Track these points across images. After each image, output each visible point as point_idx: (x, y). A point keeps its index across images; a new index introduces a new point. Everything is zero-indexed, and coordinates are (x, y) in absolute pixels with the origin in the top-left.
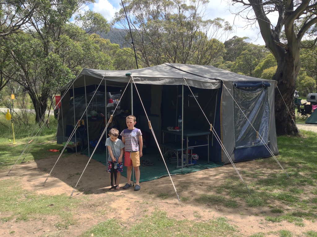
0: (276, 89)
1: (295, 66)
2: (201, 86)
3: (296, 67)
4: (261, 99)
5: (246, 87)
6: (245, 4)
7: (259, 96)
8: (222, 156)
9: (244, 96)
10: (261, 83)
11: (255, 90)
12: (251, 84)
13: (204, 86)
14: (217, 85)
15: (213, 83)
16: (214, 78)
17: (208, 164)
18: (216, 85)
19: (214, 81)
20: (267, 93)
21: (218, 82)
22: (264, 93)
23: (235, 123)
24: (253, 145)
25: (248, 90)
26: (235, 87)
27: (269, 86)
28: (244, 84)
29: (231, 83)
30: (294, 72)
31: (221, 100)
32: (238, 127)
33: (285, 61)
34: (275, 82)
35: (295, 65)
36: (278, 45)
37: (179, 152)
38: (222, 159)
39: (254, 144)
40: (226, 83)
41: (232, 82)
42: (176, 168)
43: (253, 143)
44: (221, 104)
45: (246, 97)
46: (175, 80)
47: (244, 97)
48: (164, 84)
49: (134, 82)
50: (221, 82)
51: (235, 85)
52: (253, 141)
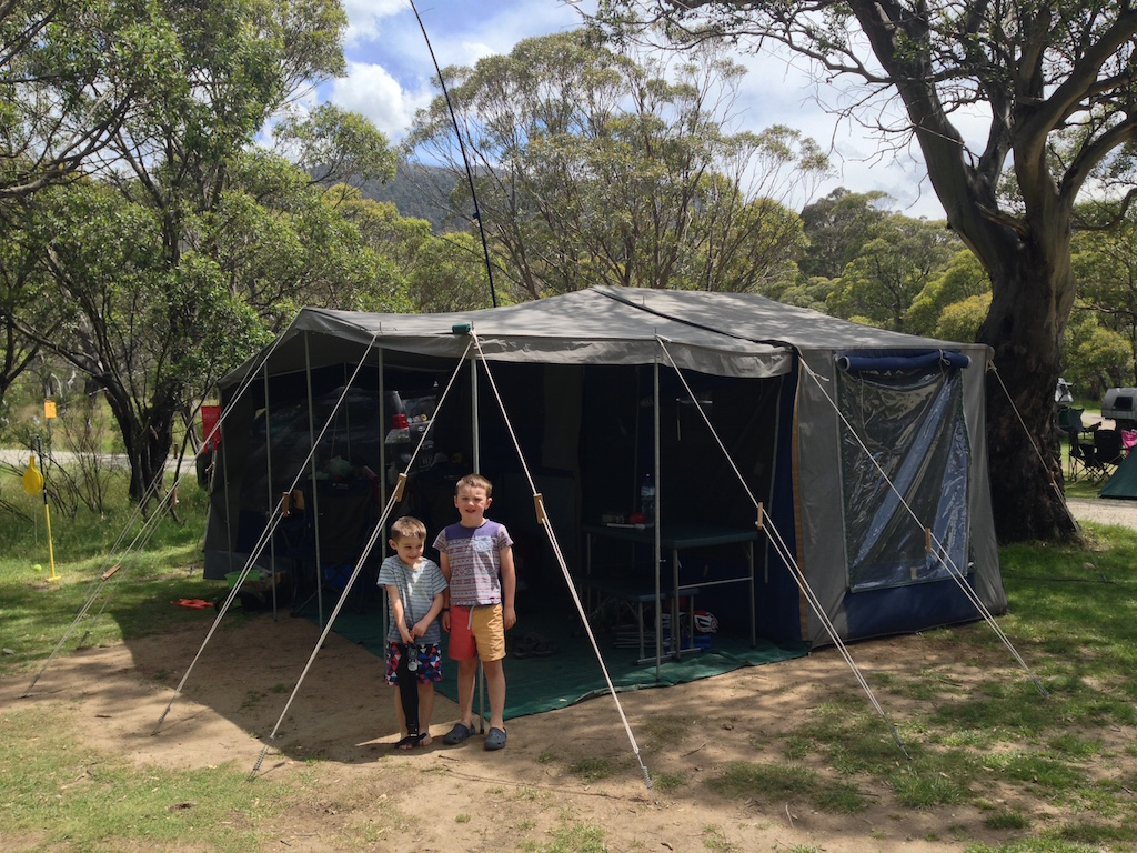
0: (989, 377)
1: (1054, 295)
2: (721, 367)
3: (1059, 297)
4: (937, 410)
5: (882, 369)
6: (871, 79)
7: (930, 400)
8: (803, 620)
9: (876, 402)
10: (935, 355)
11: (915, 378)
12: (901, 360)
13: (732, 367)
14: (779, 364)
15: (765, 357)
16: (766, 338)
17: (753, 648)
18: (776, 361)
19: (768, 348)
20: (957, 392)
21: (782, 353)
22: (947, 389)
23: (847, 498)
24: (914, 577)
25: (892, 381)
26: (845, 370)
27: (965, 364)
28: (877, 360)
29: (828, 356)
30: (1053, 314)
31: (795, 415)
32: (856, 514)
33: (1018, 277)
34: (986, 350)
35: (1054, 289)
36: (992, 219)
37: (645, 604)
38: (803, 630)
39: (918, 573)
40: (812, 355)
41: (833, 352)
42: (637, 664)
43: (914, 570)
44: (794, 432)
45: (882, 403)
46: (629, 347)
47: (874, 406)
48: (589, 361)
49: (483, 357)
50: (794, 353)
51: (843, 362)
52: (915, 565)
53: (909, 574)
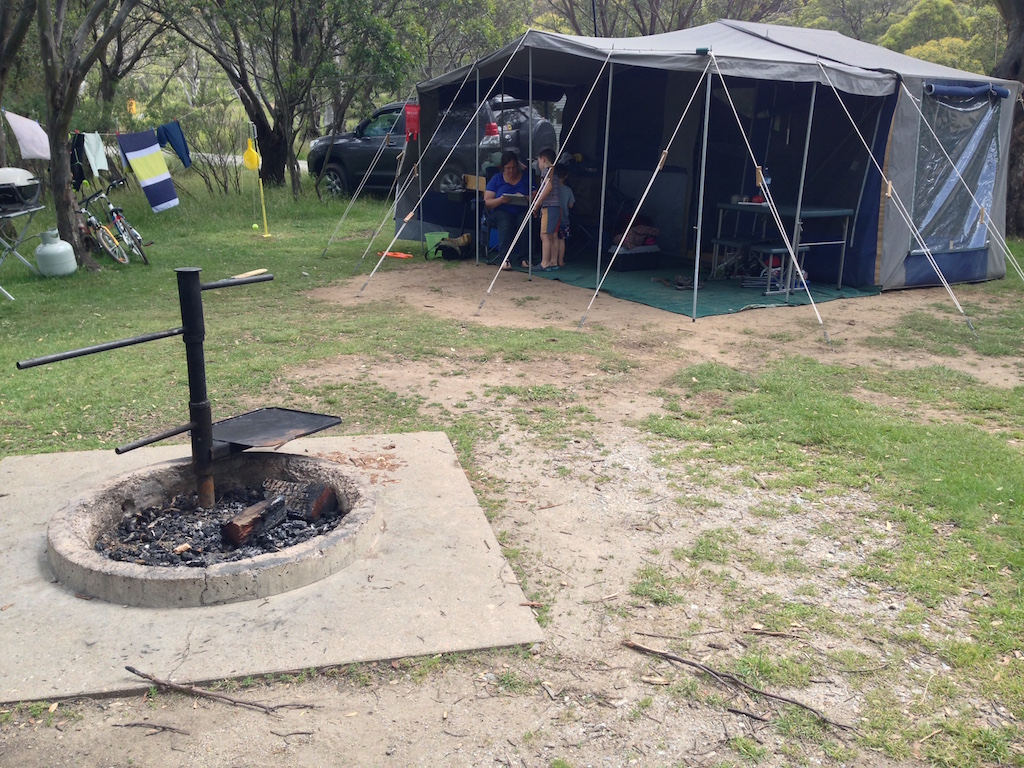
4: (983, 126)
8: (876, 271)
9: (946, 120)
10: (986, 87)
11: (970, 104)
12: (964, 89)
13: (858, 87)
14: (888, 86)
18: (885, 84)
19: (880, 76)
20: (996, 113)
21: (890, 79)
22: (991, 112)
23: (917, 189)
24: (951, 248)
25: (957, 104)
26: (929, 94)
27: (1006, 95)
28: (950, 88)
29: (919, 83)
31: (892, 125)
32: (921, 201)
37: (775, 255)
38: (876, 278)
39: (954, 245)
40: (910, 80)
41: (923, 79)
42: (764, 295)
43: (952, 243)
44: (889, 138)
46: (802, 70)
47: (944, 123)
49: (720, 72)
50: (899, 79)
51: (929, 88)
52: (953, 240)
53: (948, 246)
